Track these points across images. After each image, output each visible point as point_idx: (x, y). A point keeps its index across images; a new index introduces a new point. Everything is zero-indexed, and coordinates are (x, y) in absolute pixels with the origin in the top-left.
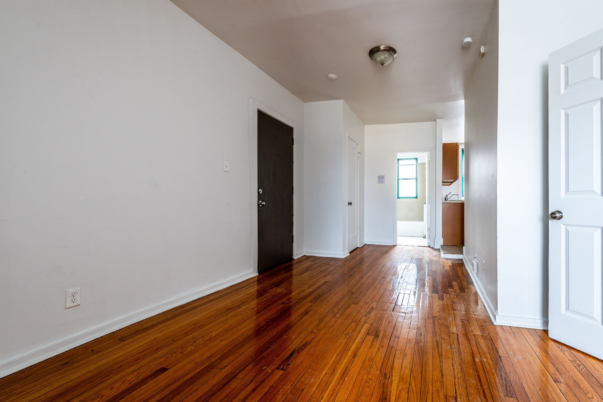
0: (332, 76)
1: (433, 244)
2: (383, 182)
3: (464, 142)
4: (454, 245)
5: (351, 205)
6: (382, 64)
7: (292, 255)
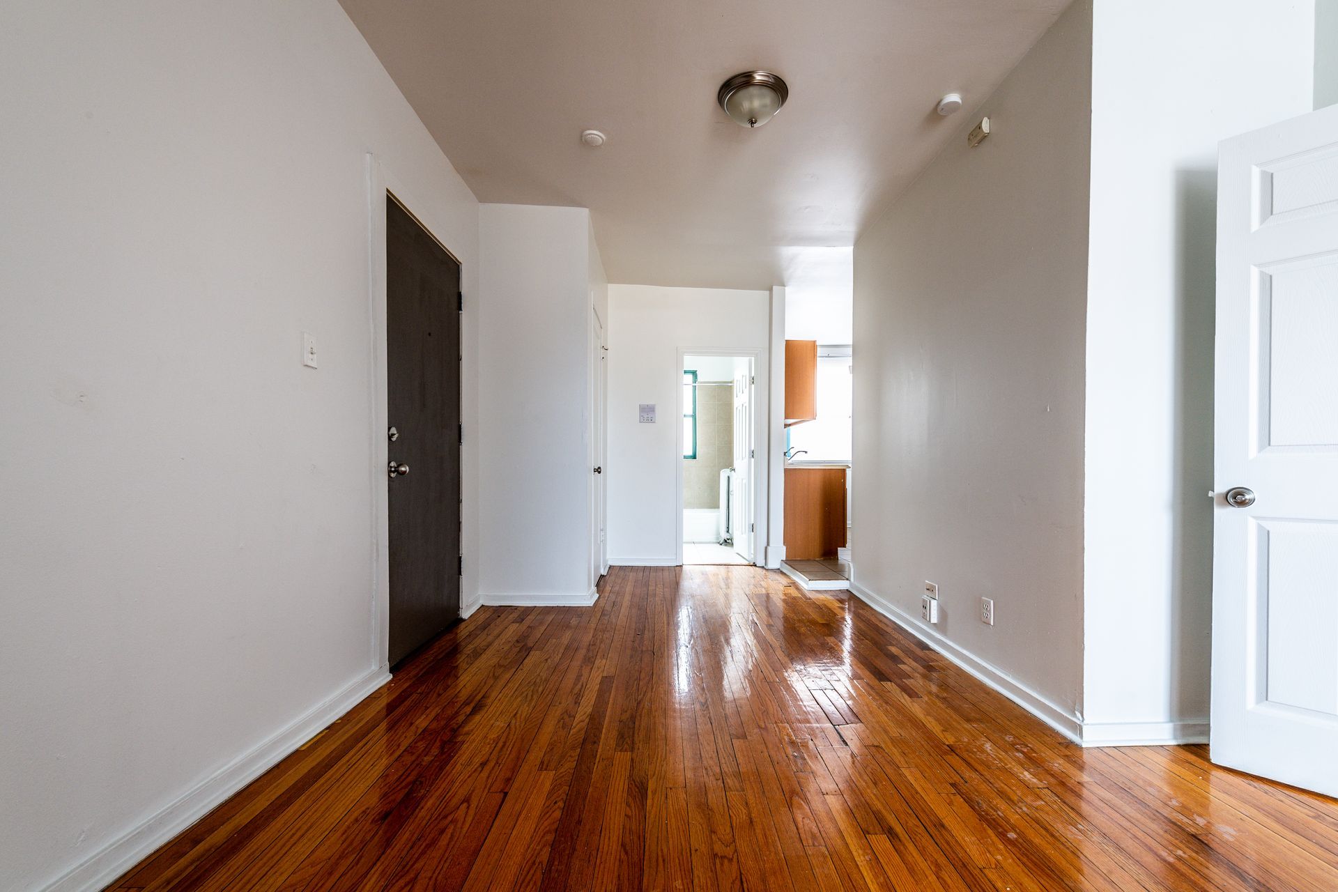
0: (596, 135)
1: (763, 557)
2: (651, 420)
3: (851, 342)
4: (808, 560)
5: (600, 472)
6: (752, 123)
7: (458, 608)
